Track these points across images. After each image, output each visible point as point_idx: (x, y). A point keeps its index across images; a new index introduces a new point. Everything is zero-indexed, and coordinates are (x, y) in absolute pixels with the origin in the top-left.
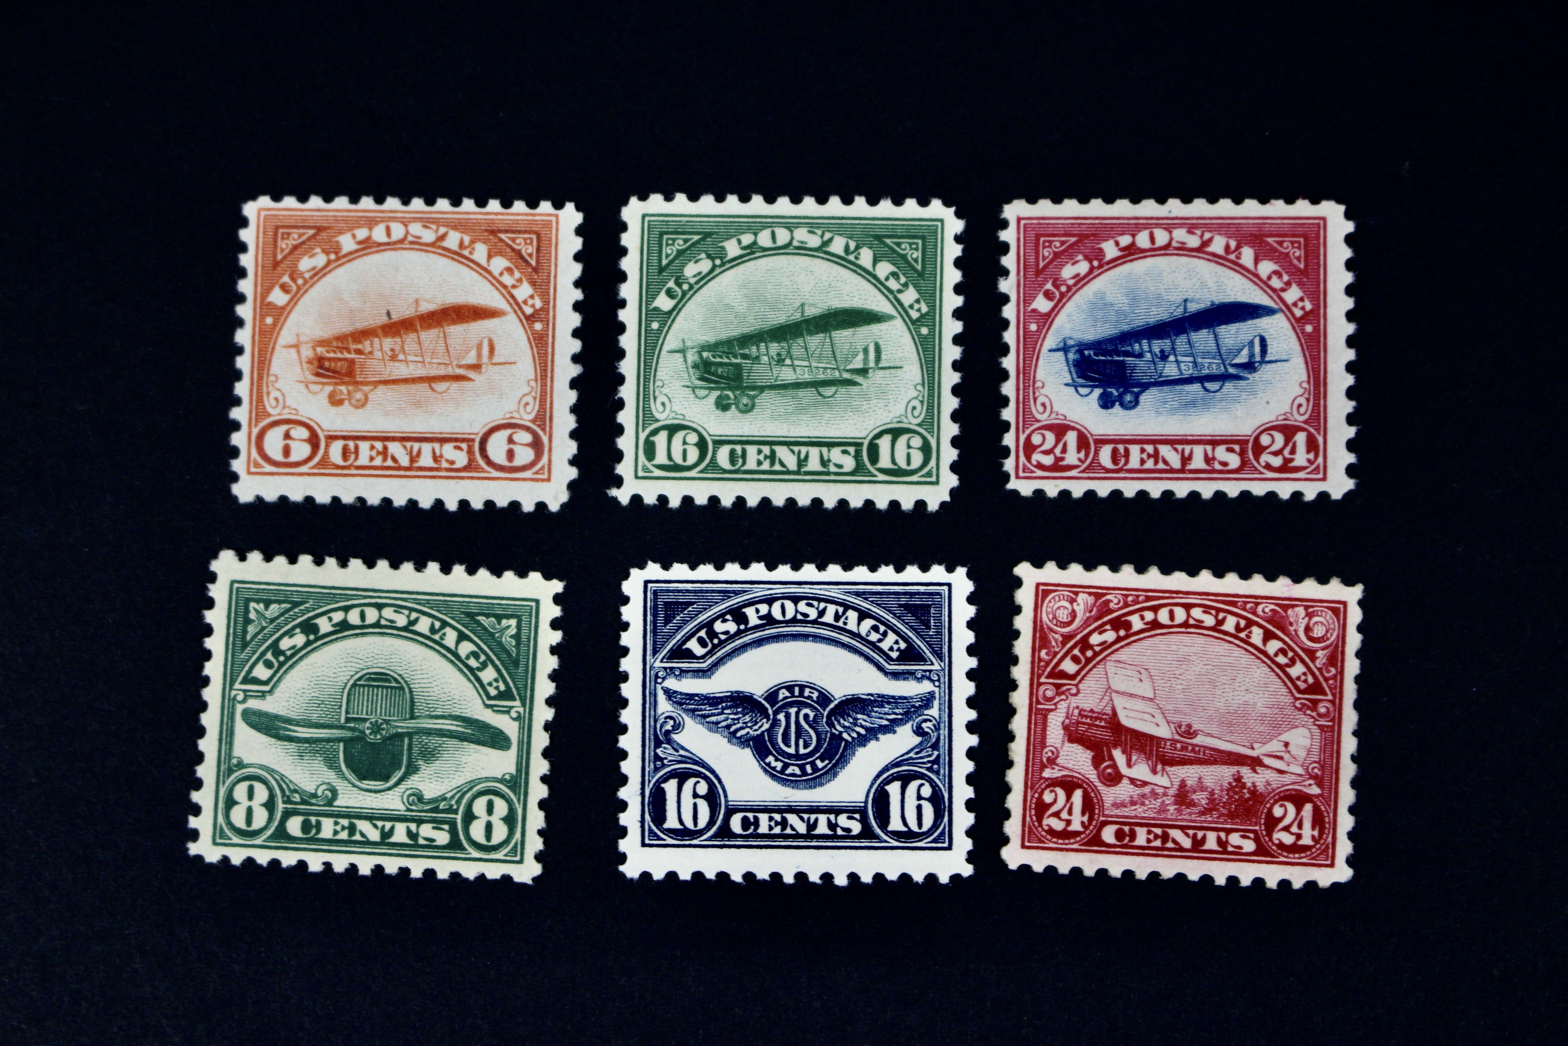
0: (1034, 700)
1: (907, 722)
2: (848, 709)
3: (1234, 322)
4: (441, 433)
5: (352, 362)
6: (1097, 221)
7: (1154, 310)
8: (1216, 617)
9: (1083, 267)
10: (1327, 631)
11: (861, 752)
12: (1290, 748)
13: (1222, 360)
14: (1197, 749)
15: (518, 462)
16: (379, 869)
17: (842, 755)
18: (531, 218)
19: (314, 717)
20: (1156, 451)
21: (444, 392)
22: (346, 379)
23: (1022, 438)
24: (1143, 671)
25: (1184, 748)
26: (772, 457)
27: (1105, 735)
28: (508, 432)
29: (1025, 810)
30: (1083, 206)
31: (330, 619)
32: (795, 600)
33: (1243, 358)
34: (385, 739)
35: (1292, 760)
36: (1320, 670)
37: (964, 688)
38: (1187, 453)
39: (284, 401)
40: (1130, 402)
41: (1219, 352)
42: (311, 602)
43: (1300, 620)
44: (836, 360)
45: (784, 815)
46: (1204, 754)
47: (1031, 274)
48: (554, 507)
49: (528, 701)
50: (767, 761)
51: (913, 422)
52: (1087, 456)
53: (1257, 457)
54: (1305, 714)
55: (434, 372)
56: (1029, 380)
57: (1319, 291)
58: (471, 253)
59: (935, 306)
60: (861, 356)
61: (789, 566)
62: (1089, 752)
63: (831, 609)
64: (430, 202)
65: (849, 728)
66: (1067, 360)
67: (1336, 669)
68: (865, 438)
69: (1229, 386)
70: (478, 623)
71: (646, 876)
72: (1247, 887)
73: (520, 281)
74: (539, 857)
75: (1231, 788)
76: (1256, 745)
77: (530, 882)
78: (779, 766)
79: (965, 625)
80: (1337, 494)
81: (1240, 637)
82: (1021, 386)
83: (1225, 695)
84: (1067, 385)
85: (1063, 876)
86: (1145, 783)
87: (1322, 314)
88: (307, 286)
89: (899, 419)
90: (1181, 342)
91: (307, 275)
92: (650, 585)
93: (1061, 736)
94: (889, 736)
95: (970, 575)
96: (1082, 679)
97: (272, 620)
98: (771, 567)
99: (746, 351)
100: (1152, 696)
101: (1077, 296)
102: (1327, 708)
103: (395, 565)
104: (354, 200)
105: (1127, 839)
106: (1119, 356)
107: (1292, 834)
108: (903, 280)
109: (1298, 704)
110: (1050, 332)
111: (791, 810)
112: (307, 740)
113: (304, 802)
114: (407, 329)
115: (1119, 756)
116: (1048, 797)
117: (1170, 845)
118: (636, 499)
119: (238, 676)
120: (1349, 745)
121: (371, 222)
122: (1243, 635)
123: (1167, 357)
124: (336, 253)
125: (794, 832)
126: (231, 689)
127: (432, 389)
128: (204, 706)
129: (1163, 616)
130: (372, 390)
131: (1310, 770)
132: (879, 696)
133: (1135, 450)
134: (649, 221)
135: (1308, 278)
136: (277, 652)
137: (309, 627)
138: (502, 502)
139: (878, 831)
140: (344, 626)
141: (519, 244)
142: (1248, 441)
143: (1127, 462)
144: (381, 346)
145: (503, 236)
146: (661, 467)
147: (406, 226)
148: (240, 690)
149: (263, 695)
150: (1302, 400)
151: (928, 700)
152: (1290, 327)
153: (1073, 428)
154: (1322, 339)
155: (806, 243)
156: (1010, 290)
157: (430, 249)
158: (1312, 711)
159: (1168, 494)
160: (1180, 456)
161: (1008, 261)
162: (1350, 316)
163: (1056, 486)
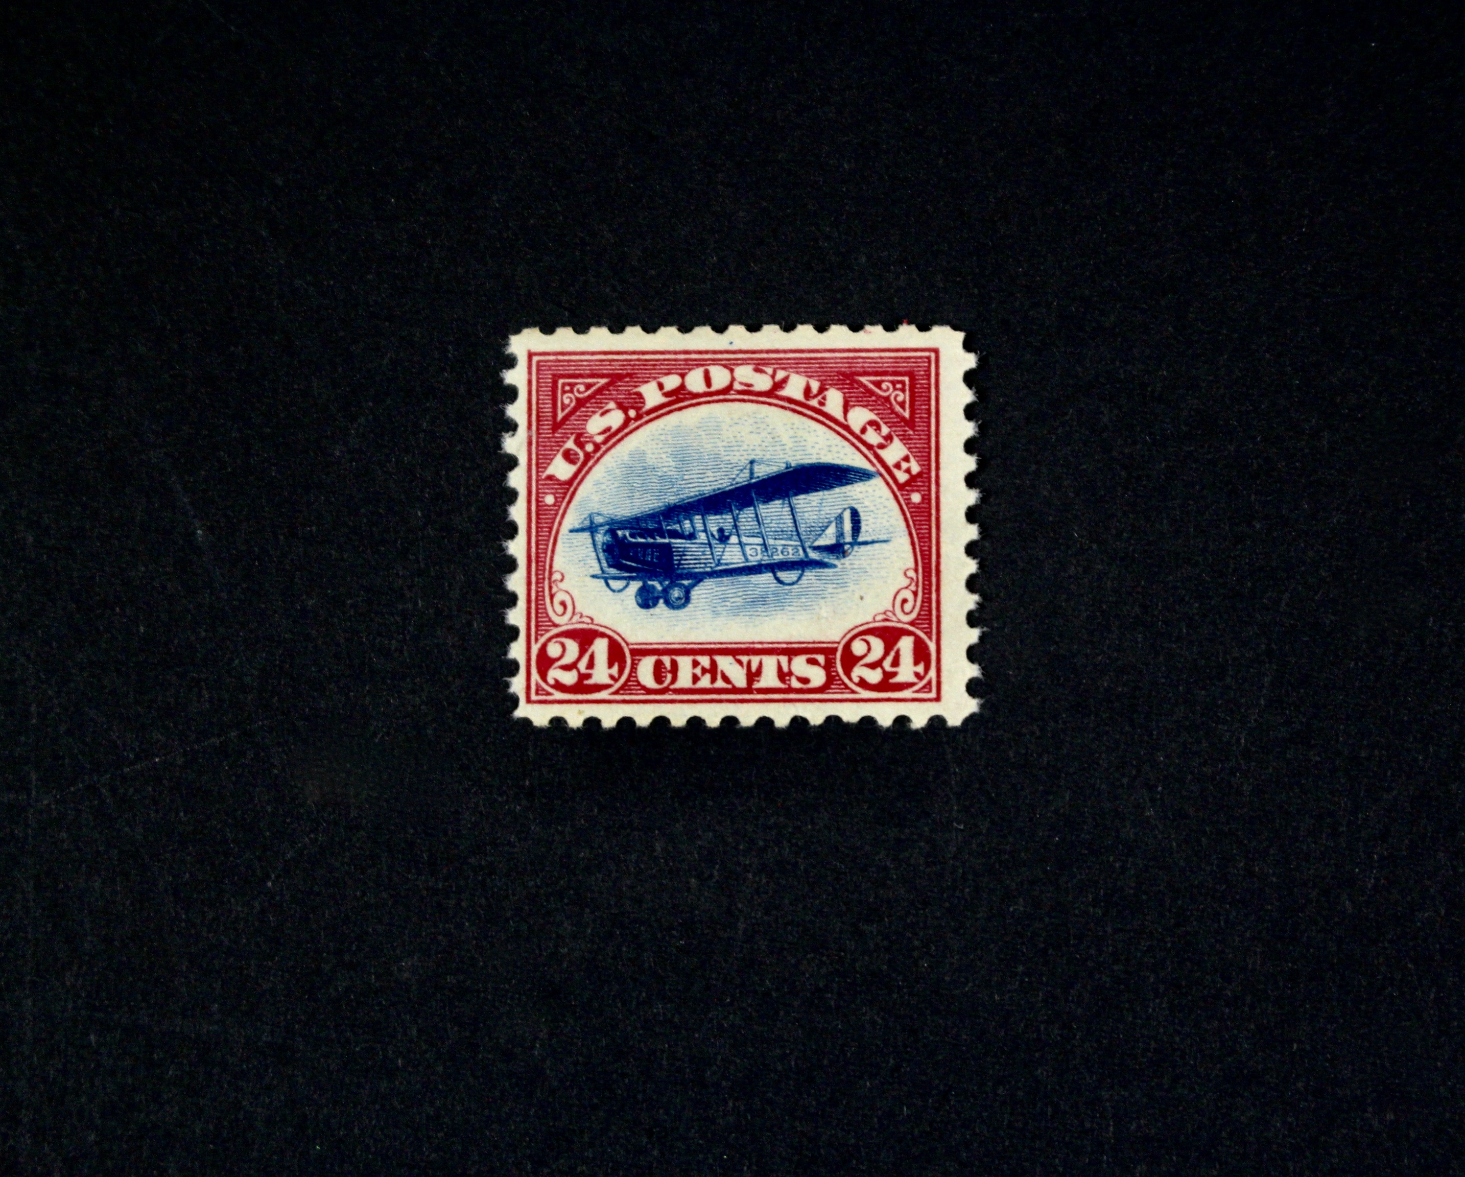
3: (817, 491)
6: (635, 357)
9: (615, 419)
13: (801, 540)
20: (714, 664)
23: (535, 649)
30: (615, 336)
33: (828, 539)
38: (754, 668)
40: (679, 598)
41: (797, 531)
47: (546, 428)
52: (622, 669)
53: (848, 671)
56: (544, 570)
57: (930, 448)
66: (594, 544)
69: (810, 576)
80: (955, 719)
82: (534, 579)
84: (594, 576)
87: (933, 479)
90: (746, 516)
101: (607, 458)
106: (665, 538)
110: (572, 505)
123: (728, 538)
133: (685, 663)
135: (914, 431)
142: (836, 649)
143: (674, 679)
150: (908, 594)
152: (891, 496)
153: (603, 636)
154: (933, 512)
156: (518, 450)
159: (730, 722)
160: (745, 671)
161: (516, 411)
162: (971, 480)
163: (580, 713)
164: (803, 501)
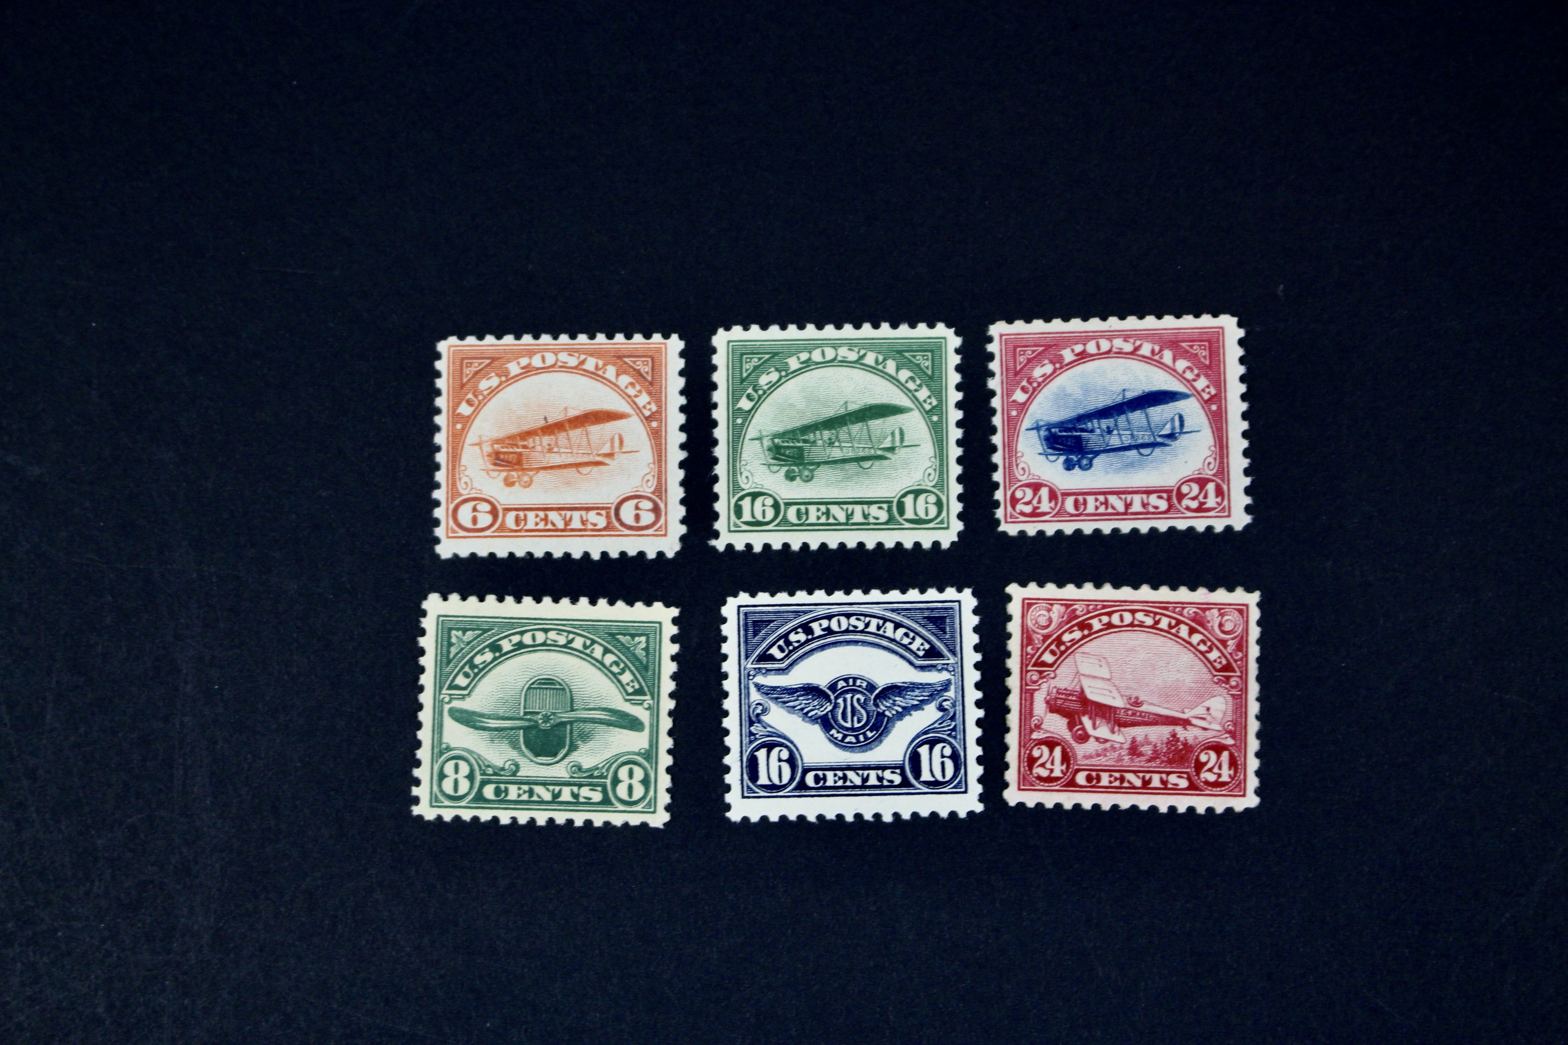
0: (1024, 683)
1: (932, 701)
2: (889, 693)
3: (1160, 405)
4: (586, 504)
5: (520, 454)
6: (1058, 335)
7: (1101, 398)
8: (1154, 618)
9: (1048, 369)
10: (1235, 626)
11: (899, 725)
12: (1211, 711)
13: (1152, 432)
14: (1143, 714)
15: (643, 522)
16: (551, 821)
17: (886, 727)
18: (646, 346)
19: (501, 712)
20: (1106, 500)
21: (587, 474)
22: (516, 467)
23: (1009, 493)
24: (1102, 659)
25: (1134, 714)
26: (827, 513)
27: (1076, 706)
28: (636, 501)
29: (1019, 762)
30: (1047, 324)
31: (510, 641)
32: (848, 616)
33: (1167, 431)
34: (553, 727)
35: (1212, 720)
36: (1230, 654)
37: (973, 676)
38: (1129, 501)
39: (472, 484)
40: (1086, 465)
41: (1150, 426)
42: (496, 629)
43: (1215, 619)
44: (871, 442)
45: (845, 772)
46: (1149, 718)
47: (1011, 374)
48: (670, 555)
49: (656, 695)
51: (928, 485)
52: (1056, 504)
53: (1180, 501)
54: (1221, 687)
55: (580, 460)
56: (1012, 451)
57: (1220, 380)
58: (604, 373)
59: (942, 400)
60: (889, 438)
61: (842, 592)
62: (1065, 719)
63: (874, 622)
64: (573, 337)
65: (890, 707)
66: (1039, 436)
67: (1242, 653)
68: (894, 497)
69: (1157, 451)
70: (618, 640)
71: (745, 819)
72: (1183, 814)
73: (640, 391)
74: (668, 808)
75: (1168, 742)
76: (1186, 710)
77: (661, 827)
78: (840, 736)
79: (972, 630)
80: (1239, 527)
81: (1171, 632)
82: (1007, 456)
83: (1162, 675)
84: (1040, 454)
85: (1049, 810)
86: (1106, 741)
87: (1223, 397)
88: (486, 401)
89: (919, 483)
90: (1122, 419)
91: (486, 393)
92: (742, 609)
93: (1044, 709)
94: (919, 712)
95: (974, 594)
96: (1058, 667)
97: (469, 643)
98: (829, 593)
99: (806, 437)
100: (1108, 677)
101: (1045, 390)
102: (1237, 682)
103: (556, 600)
104: (518, 337)
105: (1095, 781)
106: (1077, 432)
107: (1215, 774)
108: (918, 382)
109: (1215, 680)
110: (1027, 416)
111: (849, 768)
112: (496, 729)
113: (495, 774)
114: (559, 429)
115: (1086, 721)
116: (1036, 753)
117: (1126, 784)
118: (730, 547)
119: (445, 684)
120: (1254, 708)
121: (531, 353)
122: (1174, 631)
123: (1112, 431)
124: (506, 376)
125: (852, 784)
126: (440, 694)
127: (579, 472)
128: (420, 707)
129: (1115, 619)
130: (535, 474)
131: (1226, 727)
132: (911, 684)
133: (1090, 499)
134: (733, 346)
135: (1212, 371)
136: (473, 666)
137: (495, 647)
138: (632, 552)
139: (913, 781)
140: (520, 646)
141: (638, 365)
142: (1173, 490)
143: (1085, 509)
144: (541, 442)
145: (627, 360)
146: (747, 523)
147: (556, 355)
148: (446, 694)
149: (463, 697)
150: (1211, 460)
151: (947, 685)
152: (1200, 407)
153: (1045, 485)
154: (1224, 415)
155: (847, 358)
156: (996, 387)
157: (574, 371)
158: (1226, 684)
159: (1116, 531)
160: (1123, 503)
161: (994, 366)
162: (1244, 397)
163: (1035, 527)
164: (1152, 411)
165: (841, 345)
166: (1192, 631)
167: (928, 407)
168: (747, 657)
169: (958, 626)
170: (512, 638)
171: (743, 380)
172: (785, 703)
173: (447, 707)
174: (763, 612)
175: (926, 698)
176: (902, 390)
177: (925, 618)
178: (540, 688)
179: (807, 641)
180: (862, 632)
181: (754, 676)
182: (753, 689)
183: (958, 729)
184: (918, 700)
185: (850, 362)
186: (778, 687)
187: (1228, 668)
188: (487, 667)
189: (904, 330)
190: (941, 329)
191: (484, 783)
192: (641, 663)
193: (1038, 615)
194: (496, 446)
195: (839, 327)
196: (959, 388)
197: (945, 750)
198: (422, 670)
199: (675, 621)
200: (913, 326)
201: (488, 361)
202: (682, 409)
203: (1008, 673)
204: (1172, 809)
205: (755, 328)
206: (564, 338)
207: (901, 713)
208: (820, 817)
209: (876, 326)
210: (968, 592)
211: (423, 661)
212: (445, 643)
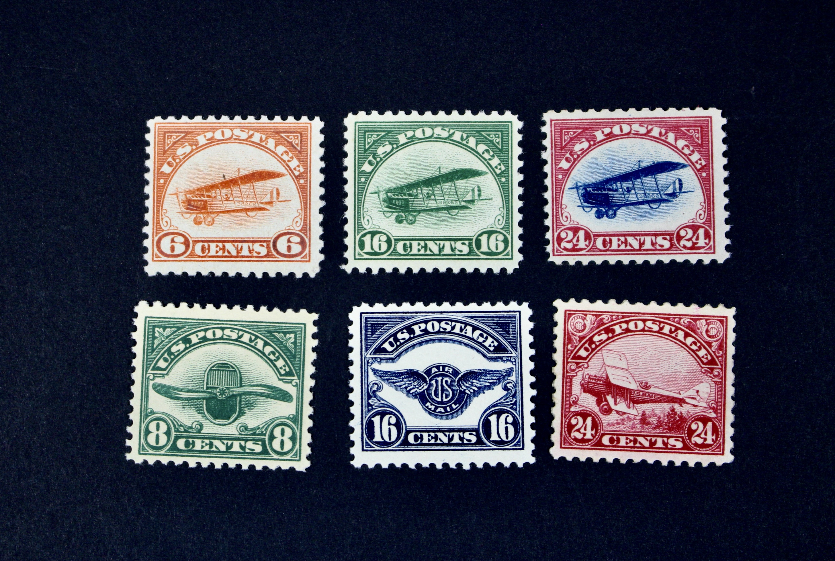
0: (565, 371)
1: (499, 383)
2: (468, 377)
3: (665, 172)
4: (253, 238)
5: (206, 202)
6: (592, 121)
7: (623, 167)
8: (659, 326)
9: (585, 145)
10: (717, 332)
11: (475, 399)
12: (699, 394)
13: (659, 191)
14: (651, 395)
15: (293, 252)
16: (225, 465)
17: (466, 401)
18: (297, 125)
19: (190, 387)
20: (626, 240)
21: (254, 216)
22: (203, 211)
23: (556, 234)
24: (621, 355)
25: (643, 395)
26: (426, 247)
27: (603, 388)
28: (288, 236)
29: (562, 428)
30: (585, 113)
31: (197, 336)
32: (439, 321)
33: (670, 191)
34: (227, 398)
35: (700, 399)
36: (714, 352)
37: (529, 366)
38: (642, 241)
39: (171, 223)
40: (612, 214)
41: (658, 188)
42: (187, 327)
43: (703, 327)
44: (458, 196)
45: (436, 433)
46: (654, 397)
47: (558, 149)
48: (312, 275)
49: (301, 377)
50: (427, 405)
51: (498, 227)
52: (590, 243)
53: (679, 242)
54: (707, 375)
55: (248, 206)
56: (559, 204)
57: (709, 155)
58: (266, 144)
59: (508, 167)
60: (471, 194)
61: (435, 303)
62: (594, 397)
63: (458, 326)
64: (244, 118)
65: (469, 387)
66: (578, 194)
67: (723, 352)
68: (473, 236)
69: (663, 205)
70: (274, 336)
71: (365, 466)
72: (679, 466)
73: (292, 158)
74: (309, 458)
75: (669, 415)
76: (681, 392)
77: (304, 471)
78: (433, 407)
79: (528, 332)
80: (721, 261)
81: (672, 336)
82: (555, 208)
83: (664, 366)
84: (578, 206)
85: (582, 462)
86: (624, 413)
87: (711, 167)
88: (181, 163)
89: (491, 226)
90: (638, 182)
91: (181, 157)
92: (363, 315)
93: (580, 390)
94: (490, 391)
95: (530, 306)
96: (590, 359)
97: (167, 337)
98: (426, 304)
99: (411, 192)
100: (626, 367)
101: (582, 160)
102: (719, 372)
103: (230, 307)
104: (205, 118)
105: (616, 442)
106: (605, 191)
107: (702, 438)
108: (492, 153)
109: (703, 370)
110: (569, 179)
111: (440, 430)
112: (186, 399)
113: (186, 431)
114: (234, 184)
115: (609, 398)
116: (573, 421)
117: (638, 445)
118: (355, 270)
119: (150, 367)
120: (730, 391)
121: (214, 129)
122: (673, 335)
123: (631, 191)
124: (196, 145)
125: (441, 442)
126: (146, 373)
127: (248, 215)
128: (133, 382)
129: (632, 326)
130: (216, 216)
131: (710, 405)
132: (484, 370)
133: (615, 239)
134: (359, 125)
135: (703, 148)
136: (170, 353)
137: (186, 340)
138: (285, 273)
139: (485, 441)
140: (204, 339)
141: (291, 139)
142: (674, 234)
143: (611, 246)
144: (221, 193)
145: (282, 135)
146: (368, 253)
147: (232, 131)
148: (151, 374)
149: (163, 376)
150: (701, 212)
151: (510, 372)
152: (694, 174)
153: (582, 229)
154: (711, 180)
155: (441, 135)
156: (548, 158)
157: (245, 142)
158: (711, 374)
159: (632, 262)
160: (638, 242)
161: (546, 142)
162: (725, 167)
163: (574, 259)
164: (659, 176)
165: (436, 126)
166: (687, 335)
167: (498, 172)
168: (367, 350)
169: (519, 330)
170: (198, 333)
171: (366, 151)
172: (393, 383)
173: (151, 383)
174: (378, 318)
175: (495, 381)
176: (479, 159)
177: (494, 323)
178: (218, 370)
179: (410, 339)
180: (450, 332)
181: (372, 363)
182: (371, 373)
183: (518, 404)
184: (489, 383)
185: (443, 139)
186: (389, 372)
187: (712, 362)
188: (180, 355)
189: (482, 116)
190: (508, 116)
191: (177, 438)
192: (291, 353)
193: (576, 322)
194: (188, 196)
195: (435, 113)
196: (520, 158)
197: (508, 418)
198: (134, 356)
199: (315, 323)
200: (488, 113)
201: (183, 135)
202: (322, 171)
203: (554, 364)
204: (671, 463)
205: (375, 113)
206: (238, 119)
207: (476, 391)
208: (418, 466)
209: (462, 113)
210: (525, 305)
211: (134, 349)
212: (151, 337)
